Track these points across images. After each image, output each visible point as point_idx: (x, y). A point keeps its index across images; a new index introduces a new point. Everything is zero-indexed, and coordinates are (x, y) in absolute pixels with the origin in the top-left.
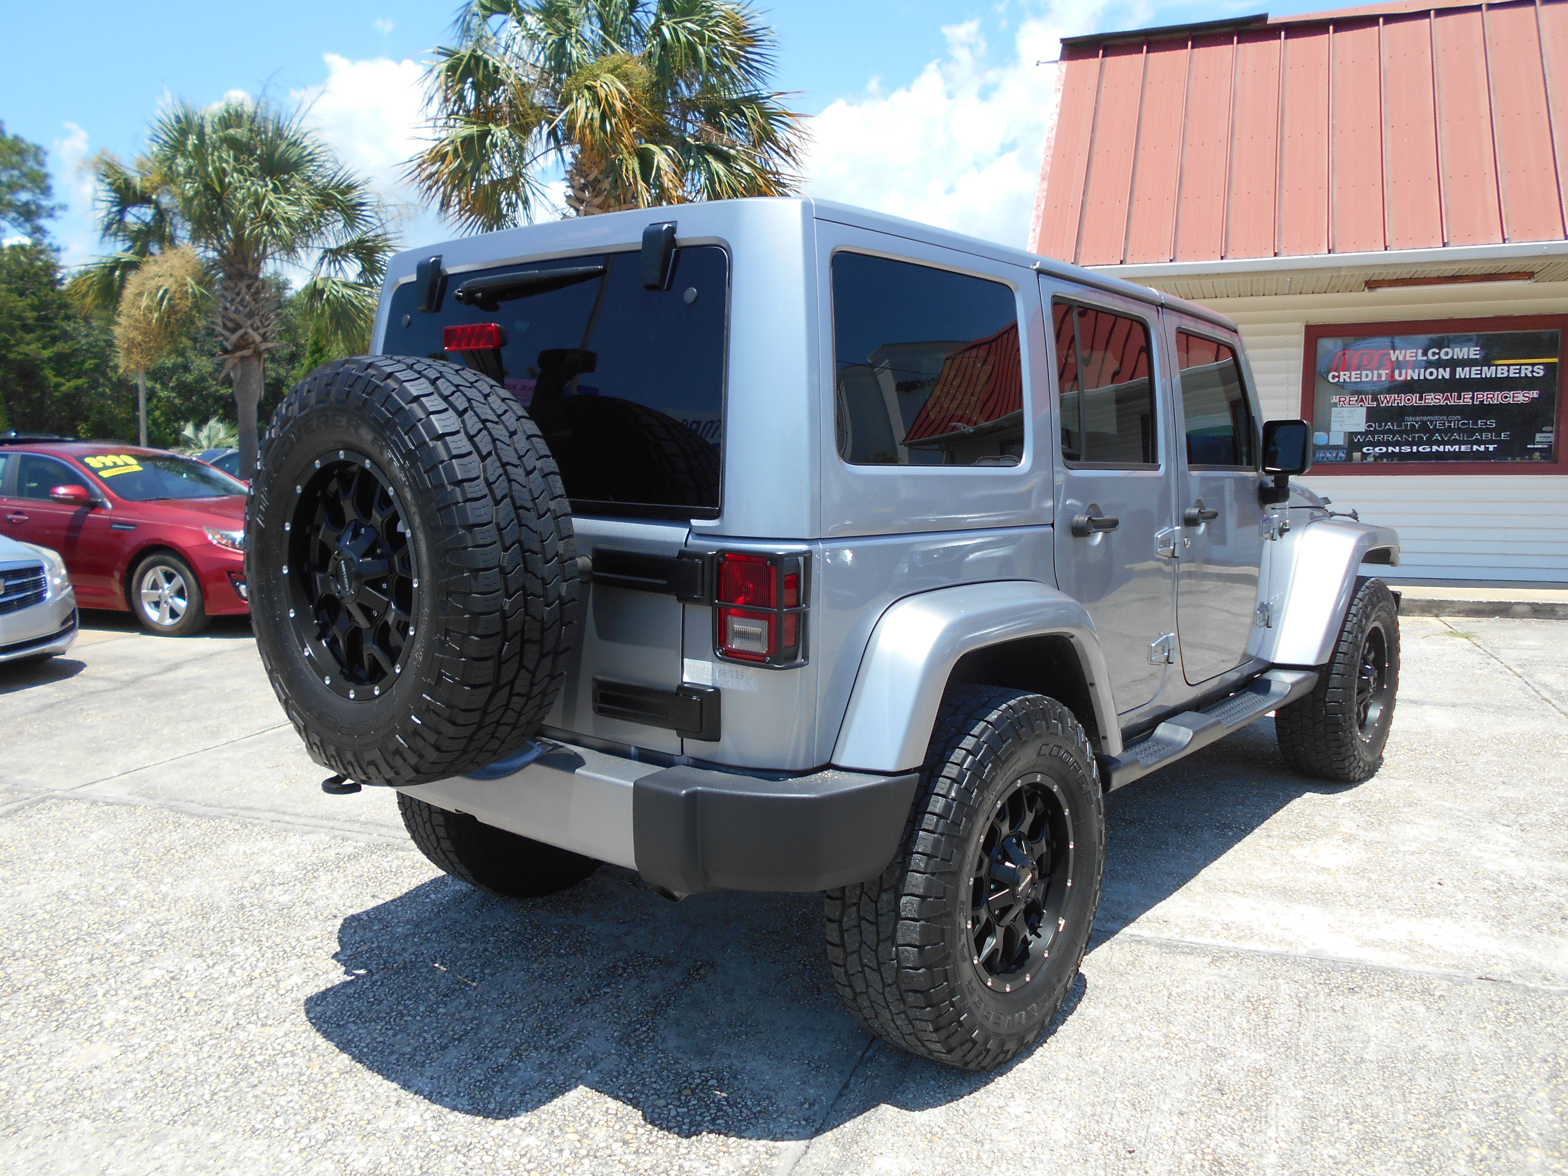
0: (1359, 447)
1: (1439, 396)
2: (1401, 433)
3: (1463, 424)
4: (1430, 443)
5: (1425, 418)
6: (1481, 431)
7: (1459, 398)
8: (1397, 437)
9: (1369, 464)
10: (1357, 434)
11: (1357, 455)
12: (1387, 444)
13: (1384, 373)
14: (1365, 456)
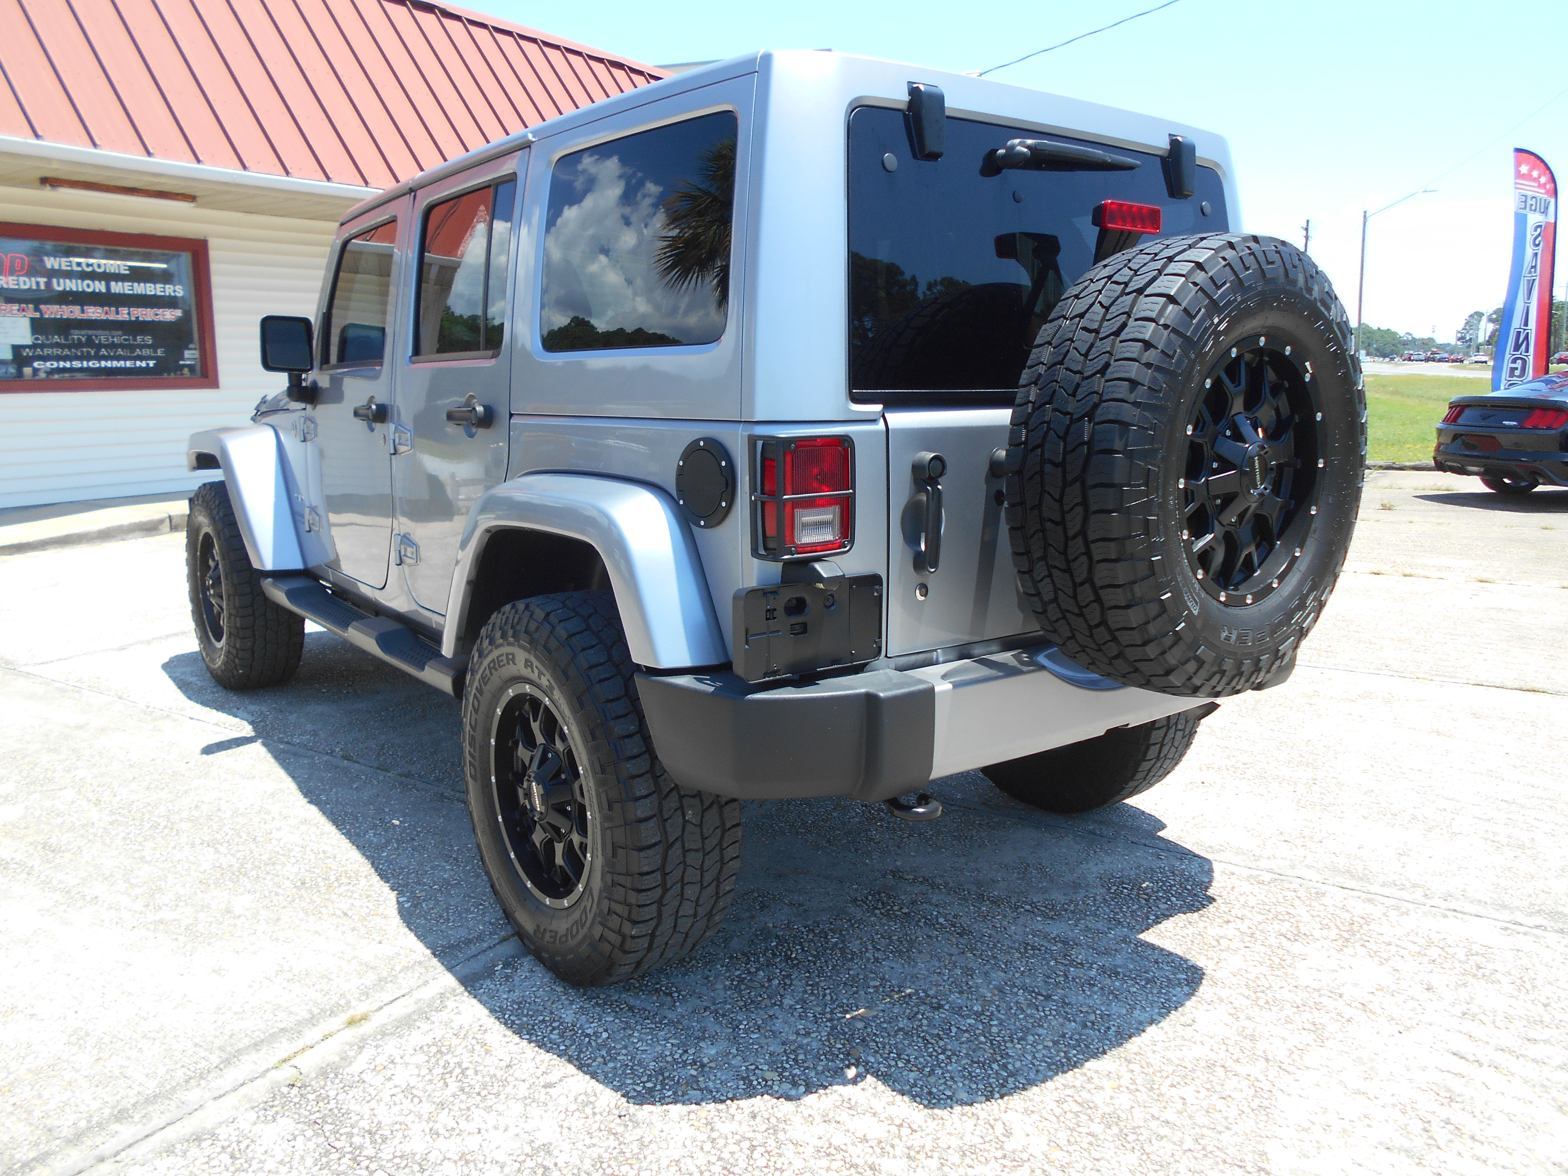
0: (28, 361)
1: (99, 310)
2: (69, 347)
3: (125, 340)
4: (100, 358)
5: (90, 332)
6: (141, 347)
7: (117, 313)
8: (66, 352)
9: (42, 380)
10: (24, 347)
11: (27, 371)
12: (58, 358)
13: (42, 281)
14: (36, 371)
